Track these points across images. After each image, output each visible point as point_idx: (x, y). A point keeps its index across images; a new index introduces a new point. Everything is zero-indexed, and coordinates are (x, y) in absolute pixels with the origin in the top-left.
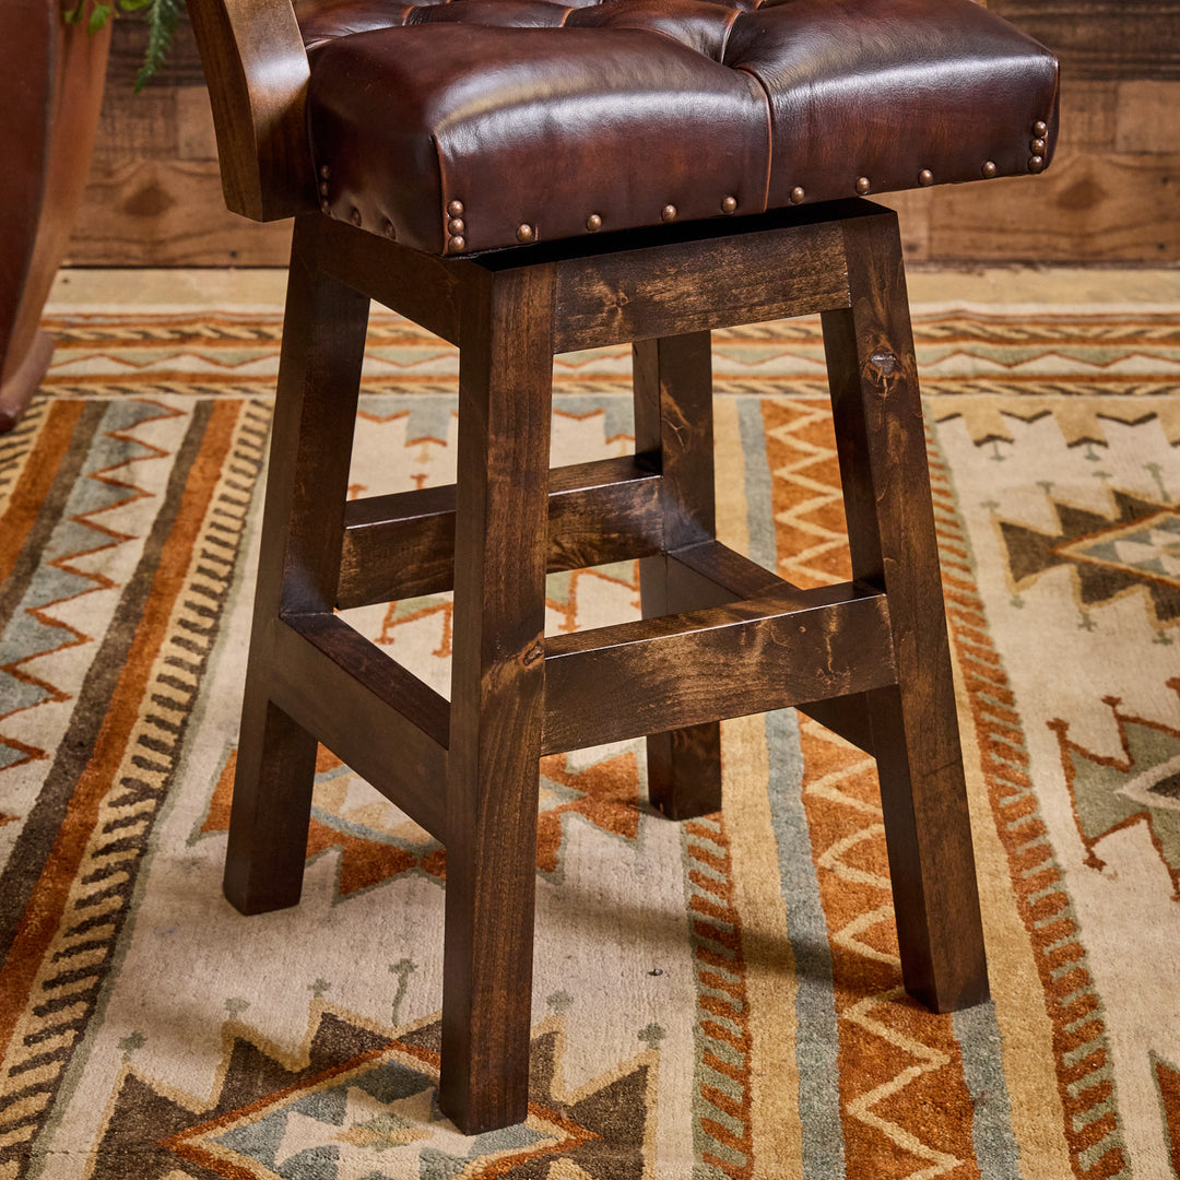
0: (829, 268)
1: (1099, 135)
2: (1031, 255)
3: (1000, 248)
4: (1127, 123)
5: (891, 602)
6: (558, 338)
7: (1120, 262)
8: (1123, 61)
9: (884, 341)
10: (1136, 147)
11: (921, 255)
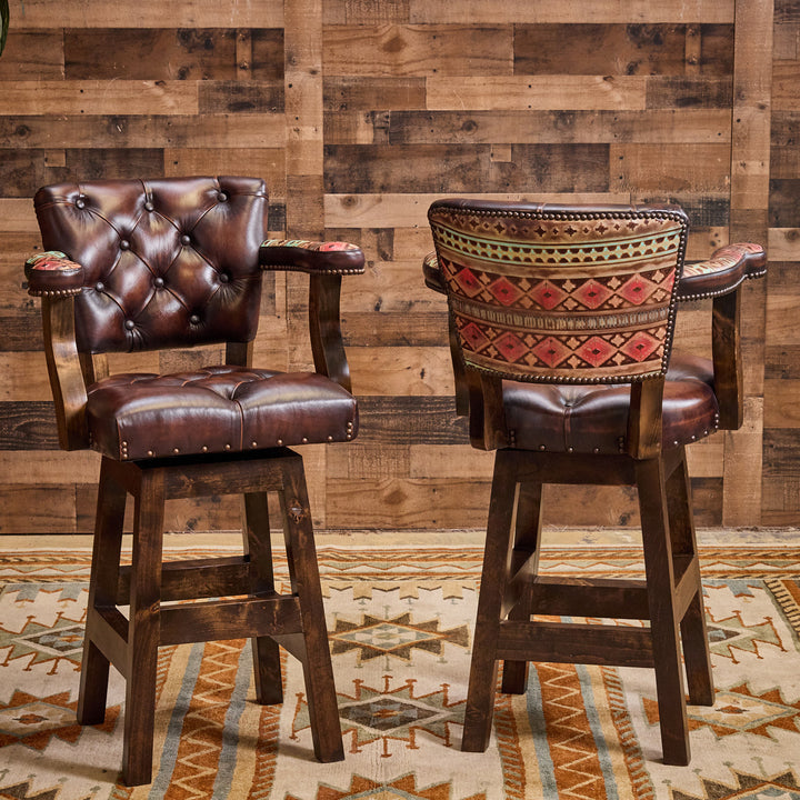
0: (274, 475)
1: (402, 469)
2: (374, 526)
3: (359, 523)
4: (415, 464)
5: (300, 600)
6: (167, 494)
7: (415, 529)
8: (411, 435)
9: (297, 503)
10: (420, 475)
11: (322, 526)
